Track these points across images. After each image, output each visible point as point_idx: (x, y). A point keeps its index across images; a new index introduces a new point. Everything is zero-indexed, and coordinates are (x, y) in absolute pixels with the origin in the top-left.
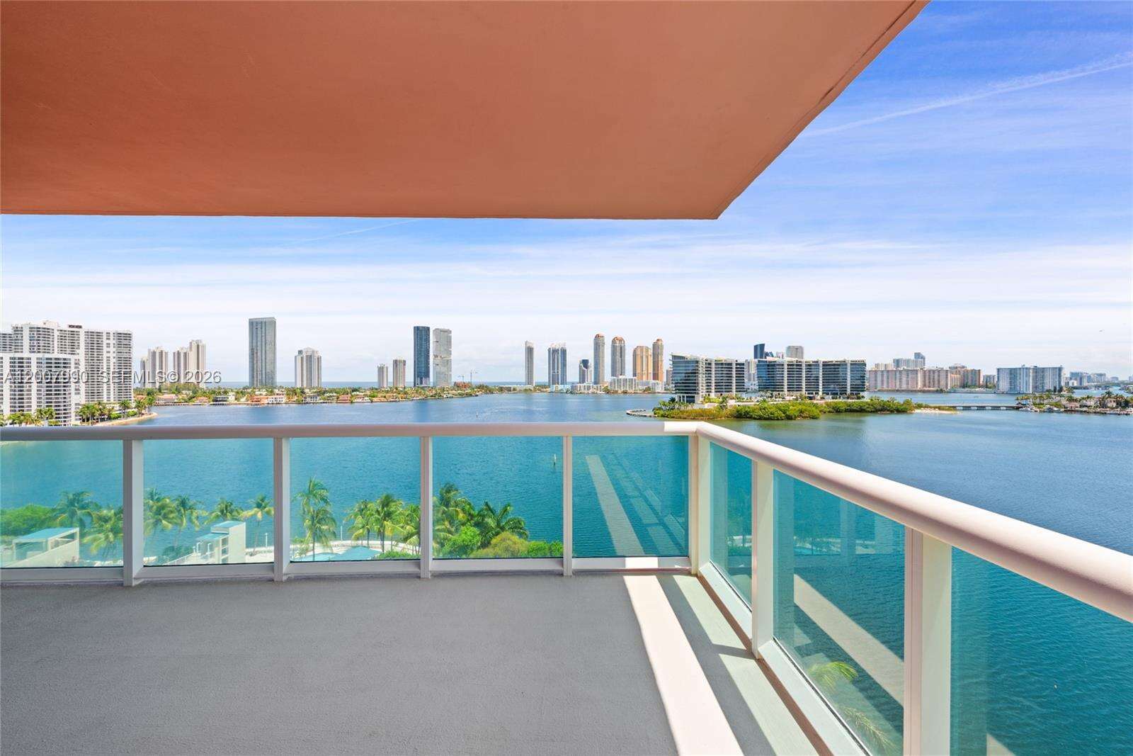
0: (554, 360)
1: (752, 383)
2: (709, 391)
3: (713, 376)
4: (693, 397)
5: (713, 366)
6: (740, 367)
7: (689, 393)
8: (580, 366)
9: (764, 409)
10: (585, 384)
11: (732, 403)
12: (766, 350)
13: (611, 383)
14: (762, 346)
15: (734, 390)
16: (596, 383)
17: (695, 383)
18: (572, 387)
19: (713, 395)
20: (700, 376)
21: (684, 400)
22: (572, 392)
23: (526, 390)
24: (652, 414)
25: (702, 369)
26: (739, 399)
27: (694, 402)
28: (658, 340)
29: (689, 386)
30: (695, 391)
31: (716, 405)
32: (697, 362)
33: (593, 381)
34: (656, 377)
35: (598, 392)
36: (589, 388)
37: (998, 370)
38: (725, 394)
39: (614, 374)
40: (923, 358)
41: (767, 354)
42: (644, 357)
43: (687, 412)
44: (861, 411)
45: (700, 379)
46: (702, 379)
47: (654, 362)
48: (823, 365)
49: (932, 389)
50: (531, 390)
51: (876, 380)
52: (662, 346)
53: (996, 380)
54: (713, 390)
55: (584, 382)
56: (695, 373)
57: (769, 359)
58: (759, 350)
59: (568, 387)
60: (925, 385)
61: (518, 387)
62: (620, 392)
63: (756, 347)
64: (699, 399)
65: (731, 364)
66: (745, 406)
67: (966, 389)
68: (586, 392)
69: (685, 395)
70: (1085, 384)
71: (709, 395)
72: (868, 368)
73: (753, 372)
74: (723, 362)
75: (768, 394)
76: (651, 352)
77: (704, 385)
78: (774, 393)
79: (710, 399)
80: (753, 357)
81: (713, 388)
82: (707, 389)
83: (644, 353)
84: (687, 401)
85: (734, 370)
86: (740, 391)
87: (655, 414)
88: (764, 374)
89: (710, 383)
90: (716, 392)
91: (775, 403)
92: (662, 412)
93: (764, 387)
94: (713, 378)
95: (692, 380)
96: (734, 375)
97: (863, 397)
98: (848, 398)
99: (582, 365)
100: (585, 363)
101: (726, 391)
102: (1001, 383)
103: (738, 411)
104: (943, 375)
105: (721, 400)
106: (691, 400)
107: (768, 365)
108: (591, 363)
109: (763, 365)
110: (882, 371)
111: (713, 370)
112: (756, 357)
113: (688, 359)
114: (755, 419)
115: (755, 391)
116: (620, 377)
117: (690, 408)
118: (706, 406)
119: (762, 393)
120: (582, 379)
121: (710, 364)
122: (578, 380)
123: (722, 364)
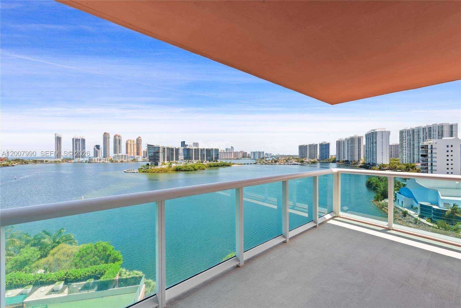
0: (76, 145)
1: (181, 157)
2: (164, 160)
3: (166, 154)
4: (158, 163)
5: (166, 149)
6: (177, 150)
7: (155, 161)
8: (94, 149)
9: (186, 167)
10: (97, 158)
11: (174, 165)
12: (186, 144)
13: (114, 158)
14: (184, 142)
15: (174, 159)
16: (104, 157)
17: (158, 157)
18: (90, 160)
19: (166, 162)
20: (160, 154)
21: (153, 164)
22: (89, 162)
23: (56, 162)
24: (138, 171)
25: (161, 151)
26: (176, 163)
27: (158, 165)
28: (139, 137)
29: (155, 158)
30: (158, 160)
31: (167, 166)
32: (159, 148)
33: (103, 156)
34: (138, 154)
35: (106, 162)
36: (100, 160)
37: (251, 152)
38: (171, 161)
39: (115, 152)
40: (233, 148)
41: (186, 146)
42: (132, 145)
43: (155, 169)
44: (218, 166)
45: (160, 155)
46: (161, 155)
47: (137, 147)
48: (206, 150)
49: (236, 158)
50: (60, 162)
51: (221, 155)
52: (141, 139)
53: (250, 155)
54: (166, 160)
55: (97, 156)
56: (158, 152)
57: (187, 147)
58: (183, 143)
59: (87, 159)
60: (234, 157)
61: (49, 160)
62: (119, 161)
63: (182, 142)
64: (160, 164)
65: (173, 149)
66: (179, 166)
67: (244, 158)
68: (99, 161)
69: (154, 162)
70: (268, 156)
71: (164, 162)
72: (220, 151)
73: (181, 152)
74: (170, 148)
75: (188, 161)
76: (135, 142)
77: (162, 158)
78: (190, 160)
79: (164, 164)
80: (181, 146)
81: (166, 159)
82: (163, 159)
83: (132, 143)
84: (155, 165)
85: (174, 151)
86: (177, 160)
87: (139, 171)
88: (186, 153)
89: (165, 157)
90: (167, 160)
91: (190, 164)
92: (143, 170)
93: (185, 158)
94: (166, 155)
95: (157, 155)
96: (175, 153)
97: (218, 161)
98: (214, 162)
99: (96, 148)
100: (98, 147)
101: (171, 160)
102: (252, 156)
103: (176, 168)
104: (238, 153)
105: (169, 164)
106: (156, 164)
107: (187, 150)
108: (102, 147)
109: (186, 150)
110: (223, 152)
111: (166, 151)
112: (182, 147)
113: (155, 146)
114: (183, 171)
115: (182, 160)
116: (119, 154)
117: (156, 167)
118: (163, 166)
119: (185, 161)
120: (96, 154)
121: (164, 149)
122: (93, 156)
123: (170, 149)
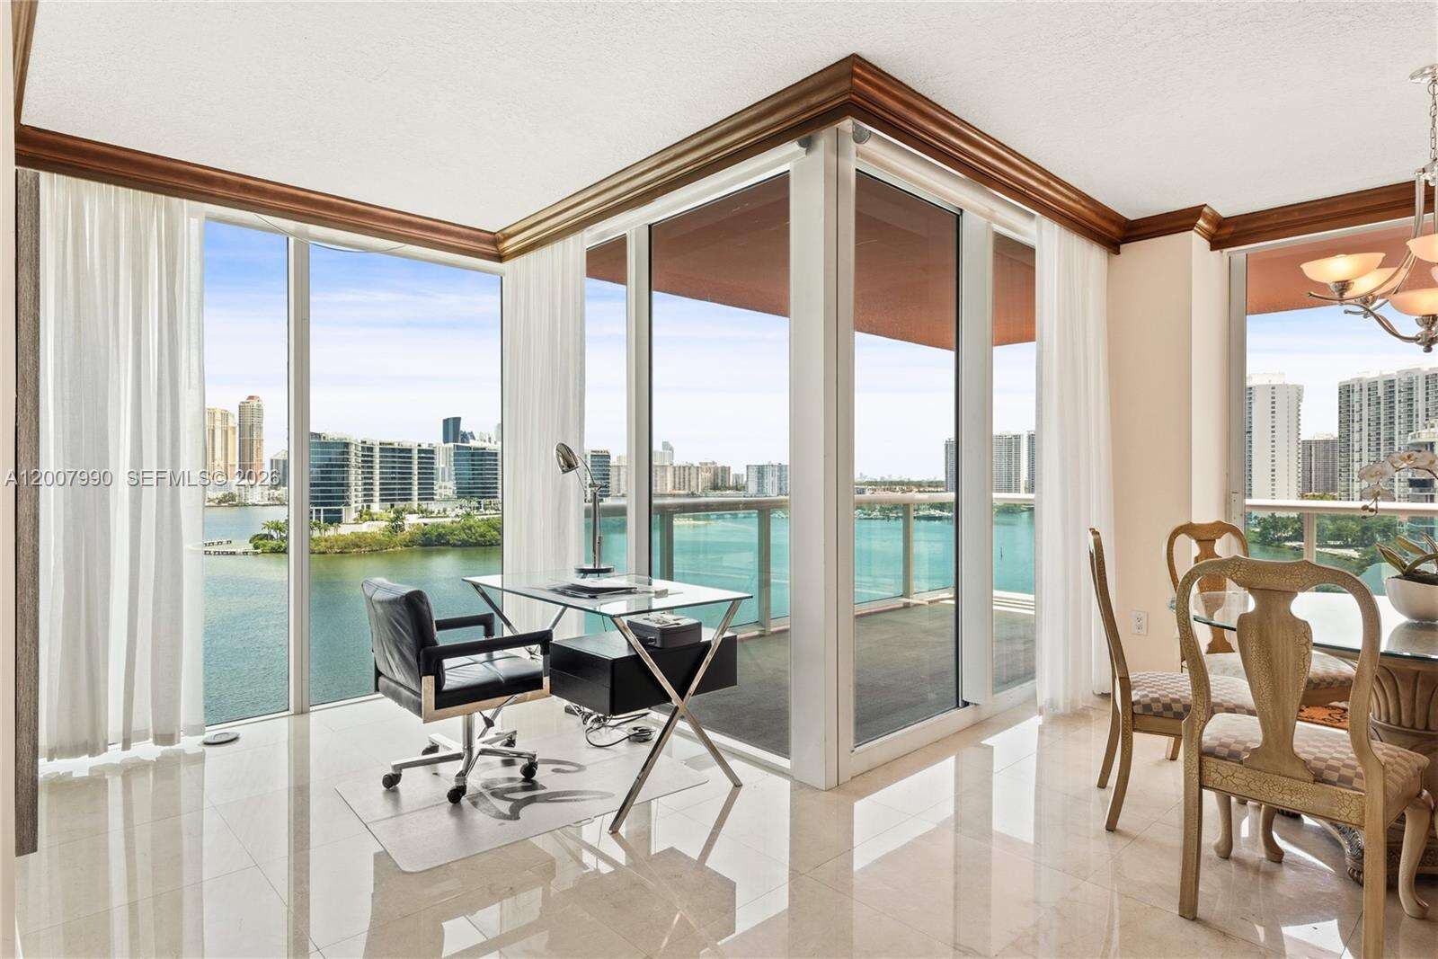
1: (445, 486)
2: (368, 498)
3: (377, 471)
4: (339, 511)
5: (377, 453)
6: (427, 455)
7: (330, 504)
9: (469, 528)
11: (412, 520)
12: (464, 428)
14: (457, 421)
15: (415, 497)
17: (342, 485)
19: (376, 507)
20: (353, 471)
21: (318, 518)
24: (250, 547)
25: (354, 459)
26: (424, 513)
27: (339, 521)
28: (251, 397)
29: (329, 492)
30: (343, 499)
31: (384, 524)
32: (347, 445)
37: (748, 466)
38: (400, 505)
40: (671, 449)
41: (465, 437)
42: (218, 433)
43: (326, 540)
45: (352, 478)
46: (355, 477)
47: (242, 443)
49: (681, 492)
51: (619, 480)
52: (260, 408)
53: (745, 479)
54: (377, 498)
56: (343, 466)
57: (472, 443)
58: (452, 428)
60: (674, 488)
63: (446, 422)
64: (350, 514)
65: (410, 451)
66: (438, 526)
67: (718, 492)
69: (322, 508)
71: (368, 507)
72: (613, 461)
73: (442, 466)
74: (396, 446)
75: (474, 504)
76: (234, 421)
77: (360, 489)
78: (484, 502)
79: (371, 515)
80: (442, 440)
81: (377, 494)
82: (366, 495)
83: (218, 424)
84: (326, 521)
85: (415, 461)
86: (426, 499)
87: (256, 547)
88: (467, 472)
89: (372, 484)
90: (382, 500)
91: (485, 517)
93: (464, 492)
94: (377, 476)
95: (337, 479)
96: (416, 471)
101: (400, 500)
102: (749, 480)
103: (424, 534)
104: (693, 471)
105: (392, 515)
106: (334, 519)
107: (473, 455)
109: (464, 455)
111: (377, 460)
112: (446, 441)
113: (331, 439)
114: (454, 545)
115: (448, 499)
117: (331, 532)
118: (365, 528)
119: (464, 502)
121: (371, 449)
123: (393, 450)
